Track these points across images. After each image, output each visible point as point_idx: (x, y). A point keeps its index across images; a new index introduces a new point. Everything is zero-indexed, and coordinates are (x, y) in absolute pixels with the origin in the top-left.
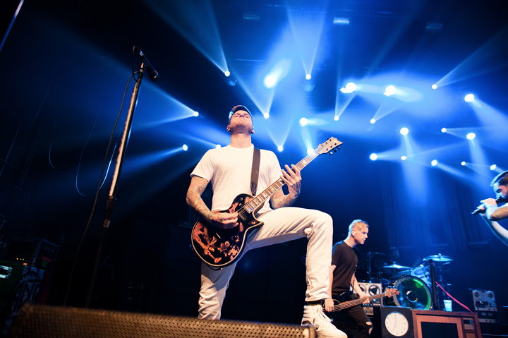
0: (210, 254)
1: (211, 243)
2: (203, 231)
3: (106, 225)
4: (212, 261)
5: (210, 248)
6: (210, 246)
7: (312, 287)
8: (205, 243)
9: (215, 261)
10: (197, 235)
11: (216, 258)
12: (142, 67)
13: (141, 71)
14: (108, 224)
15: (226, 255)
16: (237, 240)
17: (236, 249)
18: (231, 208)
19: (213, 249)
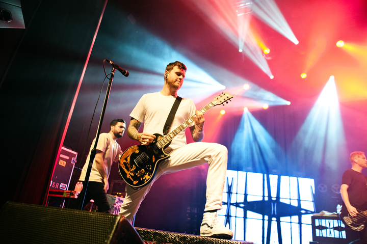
0: (130, 178)
1: (132, 170)
2: (126, 160)
5: (131, 173)
8: (128, 169)
9: (134, 183)
10: (122, 163)
11: (134, 180)
15: (141, 179)
16: (150, 169)
17: (149, 175)
19: (133, 174)
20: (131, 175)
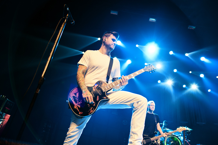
0: (77, 108)
1: (79, 103)
2: (76, 95)
3: (38, 92)
4: (78, 113)
5: (78, 106)
6: (78, 104)
7: (135, 138)
8: (76, 102)
9: (80, 113)
10: (72, 96)
11: (80, 111)
12: (67, 16)
13: (67, 17)
14: (39, 91)
15: (86, 111)
16: (94, 105)
17: (92, 109)
18: (94, 86)
19: (79, 106)
20: (78, 107)
